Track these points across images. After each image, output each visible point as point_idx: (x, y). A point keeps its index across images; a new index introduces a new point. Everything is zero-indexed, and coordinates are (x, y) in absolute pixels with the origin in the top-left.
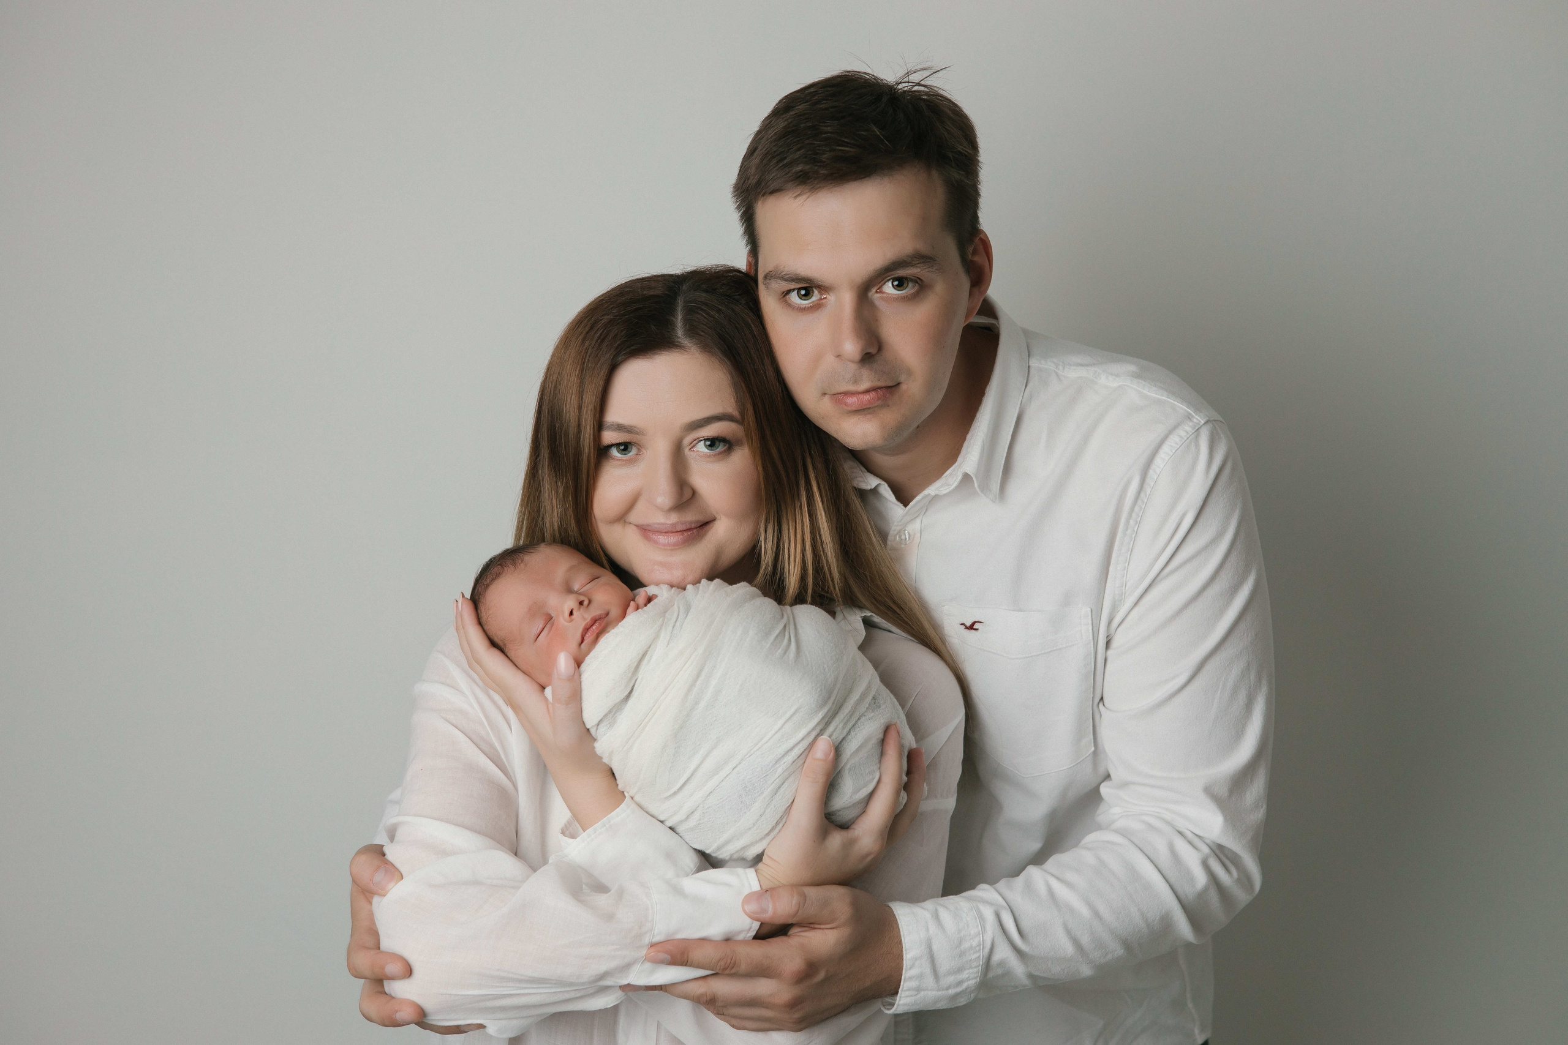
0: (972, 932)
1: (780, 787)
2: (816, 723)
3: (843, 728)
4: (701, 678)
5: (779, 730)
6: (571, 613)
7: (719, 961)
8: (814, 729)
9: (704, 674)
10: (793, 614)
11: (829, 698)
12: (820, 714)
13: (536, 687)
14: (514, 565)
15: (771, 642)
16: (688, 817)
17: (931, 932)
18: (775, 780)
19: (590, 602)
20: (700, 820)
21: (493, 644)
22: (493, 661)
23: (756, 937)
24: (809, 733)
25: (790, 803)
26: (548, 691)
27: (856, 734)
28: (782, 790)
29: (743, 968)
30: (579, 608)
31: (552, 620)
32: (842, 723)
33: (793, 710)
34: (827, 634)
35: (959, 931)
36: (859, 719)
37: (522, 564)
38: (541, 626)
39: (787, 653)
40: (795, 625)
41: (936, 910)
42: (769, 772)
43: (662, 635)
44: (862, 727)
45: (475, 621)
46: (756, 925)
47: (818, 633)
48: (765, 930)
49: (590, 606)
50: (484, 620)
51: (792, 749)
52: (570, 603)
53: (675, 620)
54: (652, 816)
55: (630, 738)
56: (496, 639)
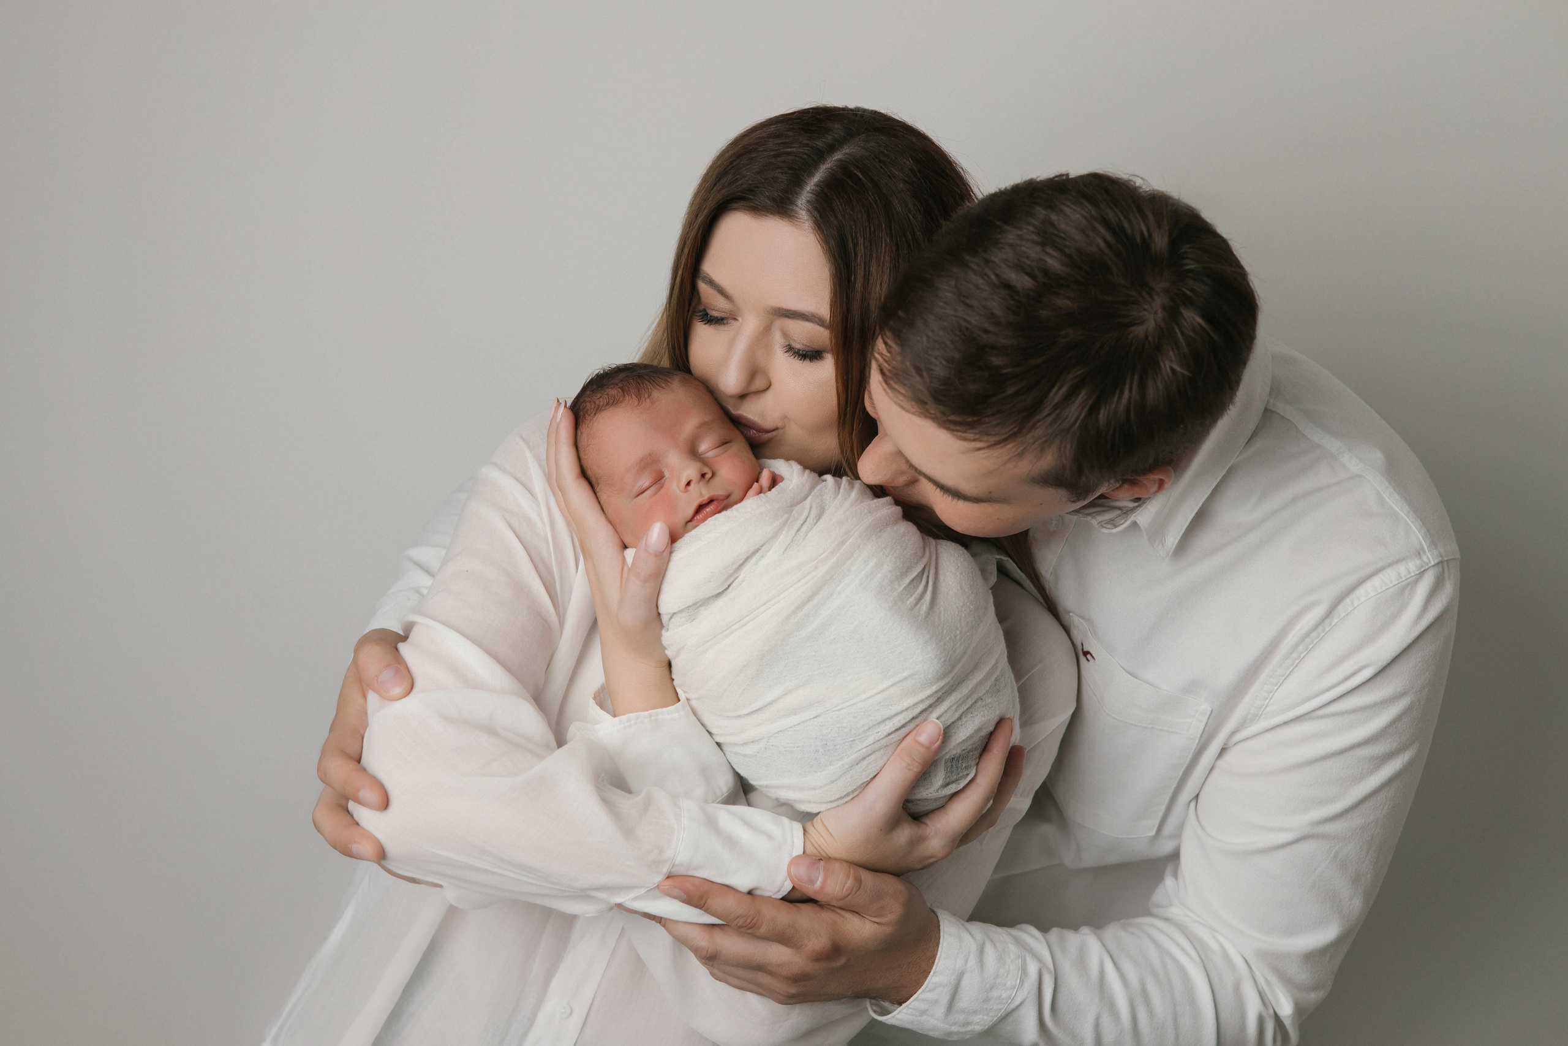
0: (1009, 983)
1: (864, 758)
2: (926, 696)
3: (956, 711)
4: (811, 603)
5: (883, 691)
6: (688, 484)
7: (738, 917)
8: (922, 701)
9: (817, 598)
10: (937, 551)
11: (950, 671)
12: (935, 686)
13: (617, 541)
14: (639, 396)
15: (904, 585)
16: (746, 743)
17: (969, 964)
18: (862, 749)
19: (713, 475)
20: (758, 752)
21: (584, 473)
22: (578, 493)
23: (783, 899)
24: (915, 705)
25: (869, 779)
26: (630, 554)
27: (966, 722)
28: (865, 762)
29: (762, 931)
30: (699, 481)
31: (663, 481)
32: (956, 705)
33: (906, 674)
34: (970, 592)
35: (997, 977)
36: (976, 702)
37: (648, 401)
38: (647, 484)
39: (920, 604)
40: (936, 568)
41: (984, 943)
42: (857, 738)
43: (782, 537)
44: (976, 713)
45: (571, 441)
46: (788, 887)
47: (961, 588)
48: (796, 895)
49: (712, 480)
50: (582, 444)
51: (889, 718)
52: (691, 471)
53: (802, 522)
54: (703, 725)
55: (708, 641)
56: (589, 473)
